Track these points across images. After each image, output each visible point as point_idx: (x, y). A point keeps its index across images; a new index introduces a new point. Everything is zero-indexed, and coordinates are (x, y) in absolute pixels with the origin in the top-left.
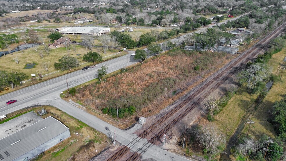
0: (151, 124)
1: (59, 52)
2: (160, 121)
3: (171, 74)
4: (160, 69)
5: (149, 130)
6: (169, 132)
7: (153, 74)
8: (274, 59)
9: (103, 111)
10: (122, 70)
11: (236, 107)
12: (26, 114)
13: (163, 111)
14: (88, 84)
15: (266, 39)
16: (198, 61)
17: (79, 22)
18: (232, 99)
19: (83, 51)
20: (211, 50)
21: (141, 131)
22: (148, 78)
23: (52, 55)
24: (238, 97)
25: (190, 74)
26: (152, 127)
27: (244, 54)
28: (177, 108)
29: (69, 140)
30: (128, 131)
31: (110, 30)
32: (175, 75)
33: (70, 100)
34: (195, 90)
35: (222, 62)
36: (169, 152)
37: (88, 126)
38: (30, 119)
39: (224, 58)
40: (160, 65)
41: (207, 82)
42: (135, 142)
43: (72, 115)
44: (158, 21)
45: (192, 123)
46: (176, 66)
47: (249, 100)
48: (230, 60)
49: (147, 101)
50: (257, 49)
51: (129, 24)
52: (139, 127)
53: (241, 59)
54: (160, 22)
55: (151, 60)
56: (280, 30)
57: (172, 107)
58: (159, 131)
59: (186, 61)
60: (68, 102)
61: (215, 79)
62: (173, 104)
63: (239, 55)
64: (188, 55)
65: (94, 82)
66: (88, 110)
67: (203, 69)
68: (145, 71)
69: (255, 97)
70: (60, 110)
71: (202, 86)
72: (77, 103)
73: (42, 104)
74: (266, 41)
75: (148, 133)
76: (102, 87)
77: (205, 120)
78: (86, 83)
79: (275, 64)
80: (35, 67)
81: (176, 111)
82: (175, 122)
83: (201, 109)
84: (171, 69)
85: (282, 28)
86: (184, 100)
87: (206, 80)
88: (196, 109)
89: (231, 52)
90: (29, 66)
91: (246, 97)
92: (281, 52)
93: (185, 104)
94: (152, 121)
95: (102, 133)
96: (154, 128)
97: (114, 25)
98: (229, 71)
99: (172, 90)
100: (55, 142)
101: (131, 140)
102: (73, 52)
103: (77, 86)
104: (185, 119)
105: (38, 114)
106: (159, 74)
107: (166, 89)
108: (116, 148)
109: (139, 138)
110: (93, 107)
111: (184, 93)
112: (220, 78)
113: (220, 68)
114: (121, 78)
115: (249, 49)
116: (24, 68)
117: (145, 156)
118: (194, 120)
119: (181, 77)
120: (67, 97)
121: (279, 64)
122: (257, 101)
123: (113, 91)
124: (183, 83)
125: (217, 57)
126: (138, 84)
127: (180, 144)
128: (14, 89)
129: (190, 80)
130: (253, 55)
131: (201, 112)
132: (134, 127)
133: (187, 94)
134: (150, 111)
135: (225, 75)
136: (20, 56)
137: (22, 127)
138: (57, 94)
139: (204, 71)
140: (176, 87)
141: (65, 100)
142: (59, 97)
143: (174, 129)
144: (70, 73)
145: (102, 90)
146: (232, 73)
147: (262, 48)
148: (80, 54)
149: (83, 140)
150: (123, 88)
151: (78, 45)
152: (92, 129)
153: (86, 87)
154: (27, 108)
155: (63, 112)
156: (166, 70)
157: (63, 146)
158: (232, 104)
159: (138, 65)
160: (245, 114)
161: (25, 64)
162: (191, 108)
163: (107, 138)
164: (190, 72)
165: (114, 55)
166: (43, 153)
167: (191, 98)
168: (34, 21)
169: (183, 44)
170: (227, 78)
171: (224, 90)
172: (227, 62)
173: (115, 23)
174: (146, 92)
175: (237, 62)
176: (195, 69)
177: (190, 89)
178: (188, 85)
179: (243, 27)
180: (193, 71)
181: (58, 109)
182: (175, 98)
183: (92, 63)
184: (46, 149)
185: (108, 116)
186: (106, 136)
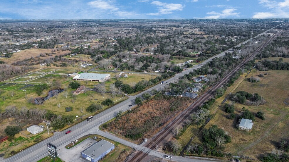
0: (150, 142)
1: (82, 97)
2: (154, 140)
3: (158, 114)
4: (150, 110)
5: (150, 144)
6: (159, 145)
7: (147, 114)
8: (216, 102)
9: (126, 136)
10: (128, 112)
11: (190, 132)
12: (87, 139)
13: (155, 135)
14: (111, 121)
15: (216, 86)
16: (173, 104)
17: (82, 66)
18: (188, 128)
19: (98, 96)
20: (181, 96)
21: (146, 145)
22: (145, 116)
23: (78, 100)
24: (191, 127)
25: (168, 113)
26: (151, 143)
27: (200, 99)
28: (162, 134)
29: (114, 150)
30: (140, 145)
31: (110, 76)
32: (160, 114)
33: (106, 131)
34: (171, 124)
35: (186, 105)
36: (159, 152)
37: (121, 144)
38: (90, 141)
39: (188, 101)
40: (151, 107)
41: (177, 119)
42: (144, 149)
43: (111, 139)
44: (145, 68)
45: (169, 140)
46: (160, 108)
47: (196, 128)
48: (191, 103)
49: (147, 130)
50: (208, 94)
51: (122, 70)
52: (145, 143)
53: (197, 102)
54: (146, 69)
55: (145, 103)
56: (228, 78)
57: (159, 133)
58: (154, 144)
59: (166, 104)
60: (105, 132)
61: (181, 117)
62: (160, 132)
63: (197, 99)
64: (167, 100)
65: (114, 119)
66: (117, 136)
67: (175, 110)
68: (142, 112)
69: (200, 126)
70: (103, 137)
71: (174, 121)
72: (110, 132)
73: (92, 134)
74: (216, 88)
75: (149, 146)
76: (120, 123)
77: (174, 139)
78: (110, 120)
79: (216, 106)
80: (72, 110)
81: (161, 135)
82: (161, 140)
83: (173, 133)
84: (157, 110)
85: (230, 76)
86: (165, 129)
87: (177, 117)
88: (171, 133)
89: (192, 97)
90: (68, 109)
91: (195, 127)
92: (222, 97)
93: (165, 131)
94: (150, 140)
95: (129, 146)
96: (152, 143)
97: (111, 69)
98: (189, 111)
99: (159, 124)
100: (109, 151)
101: (142, 148)
102: (91, 98)
103: (106, 123)
104: (166, 138)
105: (93, 139)
106: (151, 114)
107: (155, 123)
108: (137, 152)
109: (146, 148)
110: (120, 134)
111: (165, 125)
112: (184, 116)
113: (185, 109)
114: (129, 117)
115: (204, 95)
116: (66, 111)
117: (150, 154)
118: (170, 139)
119: (163, 115)
120: (103, 129)
121: (218, 106)
122: (201, 129)
123: (127, 125)
124: (164, 120)
125: (184, 101)
126: (140, 121)
127: (163, 149)
128: (70, 126)
129: (168, 117)
130: (205, 100)
131: (173, 135)
132: (143, 143)
133: (167, 126)
134: (149, 136)
135: (187, 114)
136: (56, 101)
137: (89, 145)
138: (97, 128)
139: (176, 112)
140: (161, 122)
141: (103, 131)
142: (99, 130)
143: (161, 143)
144: (97, 114)
145: (121, 124)
146: (191, 112)
147: (211, 94)
148: (97, 99)
149: (121, 149)
150: (132, 123)
151: (92, 91)
152: (123, 145)
153: (111, 123)
154: (85, 136)
155: (105, 138)
156: (155, 111)
157: (113, 153)
158: (188, 131)
159: (137, 107)
160: (193, 135)
161: (64, 108)
162: (168, 133)
163: (132, 148)
164: (168, 112)
165: (120, 99)
166: (106, 156)
167: (169, 128)
168: (43, 65)
169: (163, 92)
170: (188, 116)
171: (185, 123)
172: (190, 104)
173: (111, 68)
174: (145, 126)
175: (195, 105)
176: (171, 110)
177: (168, 123)
178: (167, 120)
179: (204, 74)
180: (169, 112)
181: (102, 136)
182: (160, 128)
183: (108, 106)
184: (107, 154)
185: (129, 139)
186: (131, 148)
